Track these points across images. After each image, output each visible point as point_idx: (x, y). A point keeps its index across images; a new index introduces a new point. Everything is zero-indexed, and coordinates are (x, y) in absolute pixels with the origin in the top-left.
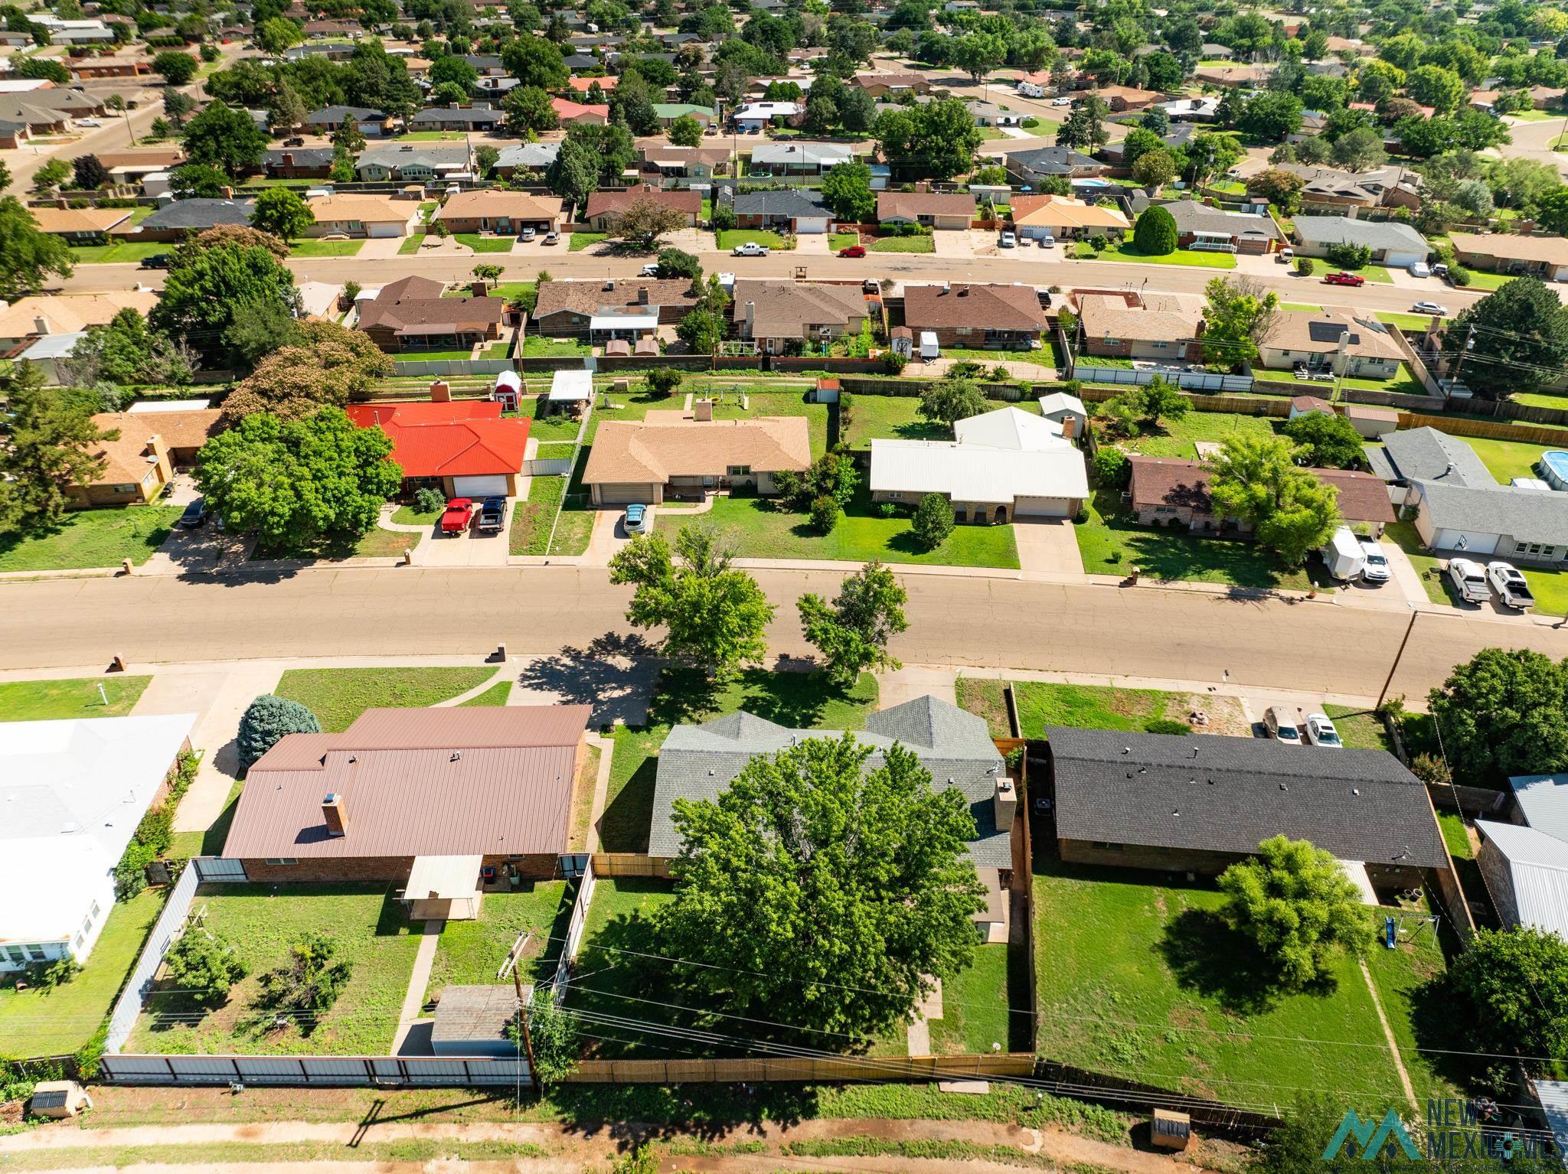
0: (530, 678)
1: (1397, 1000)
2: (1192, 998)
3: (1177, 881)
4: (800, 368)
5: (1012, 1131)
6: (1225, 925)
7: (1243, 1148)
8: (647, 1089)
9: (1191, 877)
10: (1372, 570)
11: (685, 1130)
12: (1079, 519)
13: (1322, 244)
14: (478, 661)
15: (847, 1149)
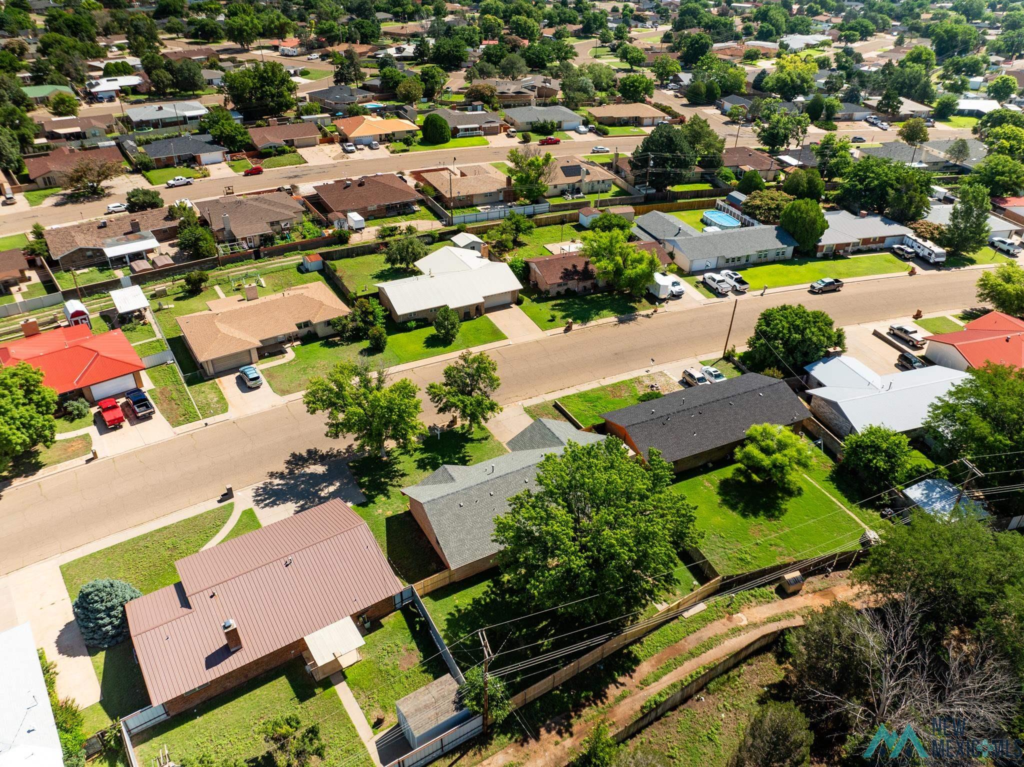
0: (262, 501)
1: (827, 484)
2: (752, 520)
3: (704, 470)
4: (281, 252)
5: (729, 619)
6: (739, 482)
7: (821, 576)
8: (546, 697)
9: (711, 465)
10: (676, 289)
11: (584, 706)
12: (519, 302)
13: (527, 123)
14: (213, 504)
15: (667, 669)
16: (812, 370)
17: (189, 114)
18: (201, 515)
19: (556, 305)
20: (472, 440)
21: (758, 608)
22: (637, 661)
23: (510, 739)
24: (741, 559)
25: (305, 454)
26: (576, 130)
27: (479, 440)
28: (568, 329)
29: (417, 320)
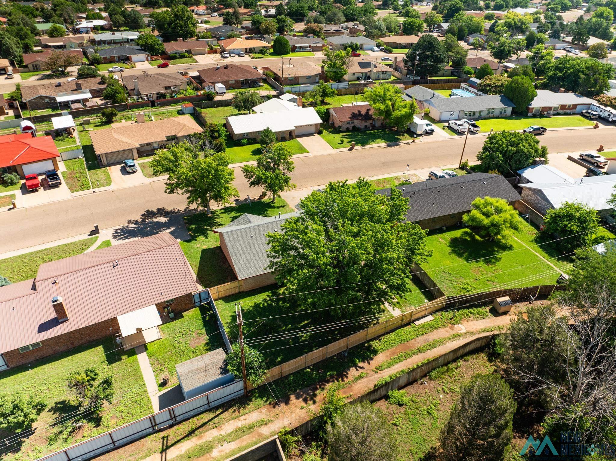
0: (118, 236)
2: (474, 264)
3: (440, 231)
5: (452, 328)
6: (466, 239)
8: (299, 374)
9: (445, 228)
11: (328, 382)
12: (320, 133)
14: (85, 237)
15: (399, 359)
16: (523, 173)
17: (130, 38)
18: (74, 243)
19: (345, 136)
20: (273, 207)
21: (475, 322)
22: (375, 352)
23: (266, 402)
24: (464, 288)
25: (155, 211)
26: (372, 50)
27: (278, 207)
28: (352, 149)
29: (248, 139)
